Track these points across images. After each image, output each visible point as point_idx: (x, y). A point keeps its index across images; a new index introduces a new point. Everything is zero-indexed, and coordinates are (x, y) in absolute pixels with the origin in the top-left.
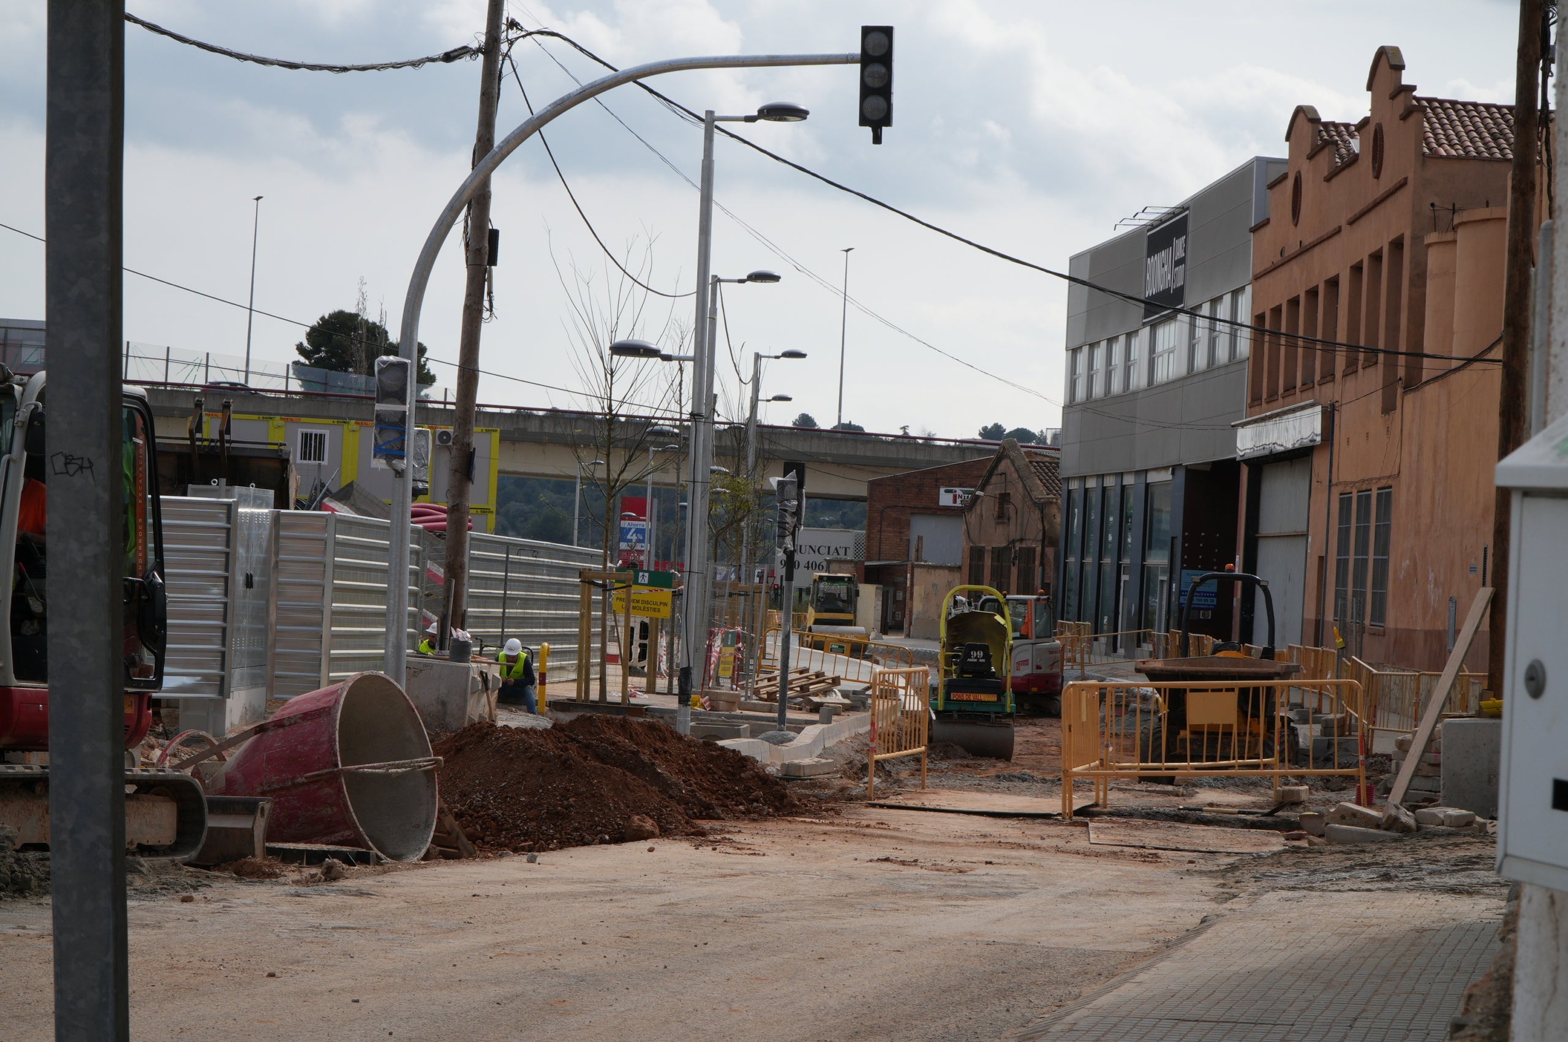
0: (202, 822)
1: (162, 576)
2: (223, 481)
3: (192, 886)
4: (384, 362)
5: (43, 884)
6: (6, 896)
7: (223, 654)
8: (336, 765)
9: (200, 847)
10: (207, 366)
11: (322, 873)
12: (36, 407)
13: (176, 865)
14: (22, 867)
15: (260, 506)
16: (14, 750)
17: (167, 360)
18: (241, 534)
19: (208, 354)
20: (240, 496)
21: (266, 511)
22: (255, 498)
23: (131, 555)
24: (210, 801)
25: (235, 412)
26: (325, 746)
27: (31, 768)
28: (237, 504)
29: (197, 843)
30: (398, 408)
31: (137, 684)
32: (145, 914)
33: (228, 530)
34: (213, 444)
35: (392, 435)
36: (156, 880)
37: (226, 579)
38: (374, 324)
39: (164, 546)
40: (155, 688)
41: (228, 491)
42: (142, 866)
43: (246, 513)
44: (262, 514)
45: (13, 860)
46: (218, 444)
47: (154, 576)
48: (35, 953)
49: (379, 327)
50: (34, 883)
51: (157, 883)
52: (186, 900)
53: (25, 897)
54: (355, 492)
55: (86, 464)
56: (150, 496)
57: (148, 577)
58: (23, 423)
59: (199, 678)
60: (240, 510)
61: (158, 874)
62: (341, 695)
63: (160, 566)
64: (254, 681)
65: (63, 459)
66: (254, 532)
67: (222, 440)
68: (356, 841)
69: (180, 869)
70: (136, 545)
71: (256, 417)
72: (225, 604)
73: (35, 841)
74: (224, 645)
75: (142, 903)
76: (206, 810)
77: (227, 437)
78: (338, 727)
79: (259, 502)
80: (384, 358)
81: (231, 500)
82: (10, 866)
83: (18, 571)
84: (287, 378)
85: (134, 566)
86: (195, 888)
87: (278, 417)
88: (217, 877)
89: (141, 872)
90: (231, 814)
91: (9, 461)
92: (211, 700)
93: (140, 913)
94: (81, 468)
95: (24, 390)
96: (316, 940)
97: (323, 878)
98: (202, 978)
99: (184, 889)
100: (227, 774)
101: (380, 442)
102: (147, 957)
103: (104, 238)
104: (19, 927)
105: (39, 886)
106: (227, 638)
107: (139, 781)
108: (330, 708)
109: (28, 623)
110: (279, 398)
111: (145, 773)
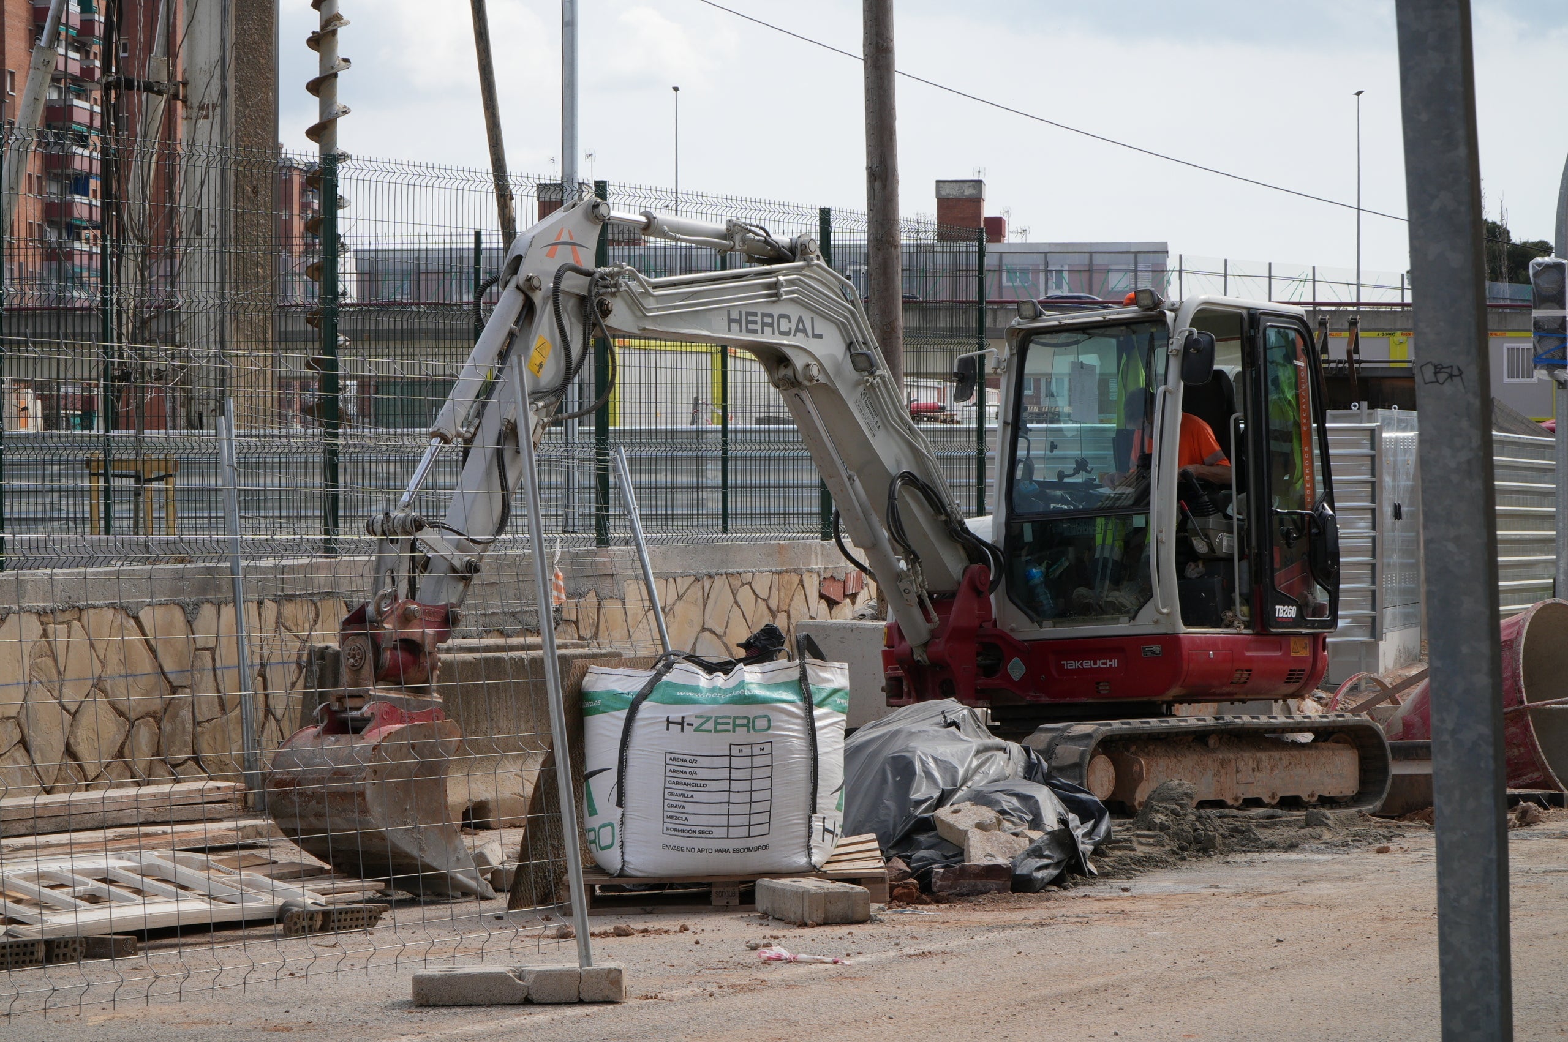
0: (1386, 770)
1: (1333, 508)
2: (1365, 404)
3: (1385, 837)
4: (1539, 265)
5: (1227, 841)
6: (1190, 856)
7: (1374, 592)
8: (1522, 702)
9: (1385, 796)
10: (1314, 281)
11: (1517, 818)
12: (1191, 333)
13: (1363, 816)
14: (1205, 825)
15: (1404, 430)
16: (1181, 703)
17: (1270, 277)
18: (1387, 460)
19: (1314, 268)
20: (1384, 420)
21: (1411, 434)
22: (1400, 421)
23: (1298, 486)
24: (1393, 747)
25: (1362, 330)
26: (1509, 682)
27: (1204, 720)
28: (1381, 429)
29: (1381, 792)
30: (1557, 313)
31: (1312, 625)
32: (1342, 867)
33: (1373, 457)
34: (1341, 365)
35: (1552, 343)
36: (1346, 832)
37: (1373, 510)
38: (1494, 223)
39: (1333, 478)
40: (1330, 628)
41: (1370, 415)
42: (1327, 818)
43: (1391, 438)
44: (1408, 438)
45: (1193, 818)
46: (1347, 365)
47: (1323, 507)
48: (1236, 911)
49: (1499, 227)
50: (1218, 840)
51: (1348, 835)
52: (1380, 851)
53: (1210, 856)
54: (1496, 410)
55: (1455, 372)
56: (1315, 425)
57: (1317, 509)
58: (1178, 351)
59: (1348, 620)
60: (1385, 435)
61: (1346, 826)
62: (1523, 626)
63: (1330, 498)
64: (1407, 621)
65: (1432, 369)
66: (1400, 458)
67: (1350, 360)
68: (1547, 783)
69: (1368, 820)
70: (1303, 475)
71: (1375, 334)
72: (1374, 538)
73: (1211, 797)
74: (1374, 583)
75: (1335, 856)
76: (1390, 756)
77: (1355, 357)
78: (1521, 661)
79: (1404, 425)
80: (1539, 259)
81: (1374, 425)
82: (1192, 824)
83: (1181, 510)
84: (1403, 289)
85: (1302, 498)
86: (1389, 839)
87: (1399, 333)
88: (1409, 827)
89: (1326, 825)
90: (1414, 759)
91: (1165, 393)
92: (1362, 643)
93: (1336, 866)
94: (1451, 376)
95: (1176, 316)
96: (1528, 885)
97: (1518, 823)
98: (1417, 928)
99: (1377, 840)
100: (1403, 718)
101: (1540, 351)
102: (1355, 910)
103: (1462, 151)
104: (1211, 887)
105: (1224, 844)
106: (1377, 575)
107: (1317, 728)
108: (1512, 641)
109: (1192, 565)
110: (1396, 312)
111: (1324, 720)
